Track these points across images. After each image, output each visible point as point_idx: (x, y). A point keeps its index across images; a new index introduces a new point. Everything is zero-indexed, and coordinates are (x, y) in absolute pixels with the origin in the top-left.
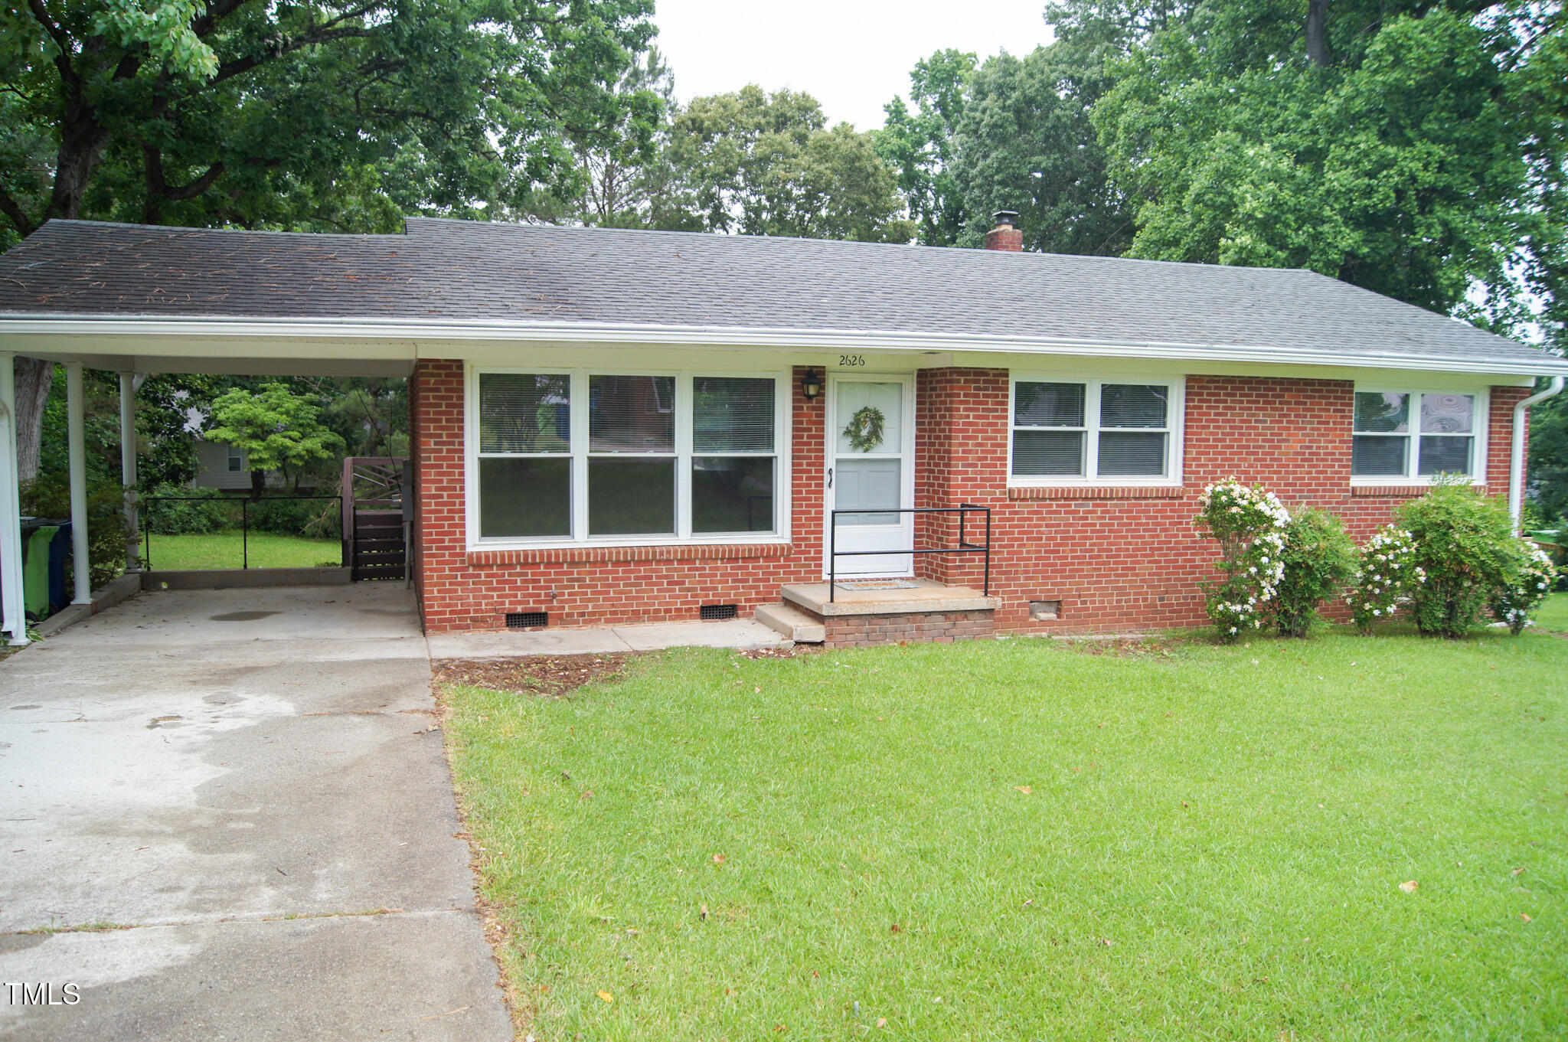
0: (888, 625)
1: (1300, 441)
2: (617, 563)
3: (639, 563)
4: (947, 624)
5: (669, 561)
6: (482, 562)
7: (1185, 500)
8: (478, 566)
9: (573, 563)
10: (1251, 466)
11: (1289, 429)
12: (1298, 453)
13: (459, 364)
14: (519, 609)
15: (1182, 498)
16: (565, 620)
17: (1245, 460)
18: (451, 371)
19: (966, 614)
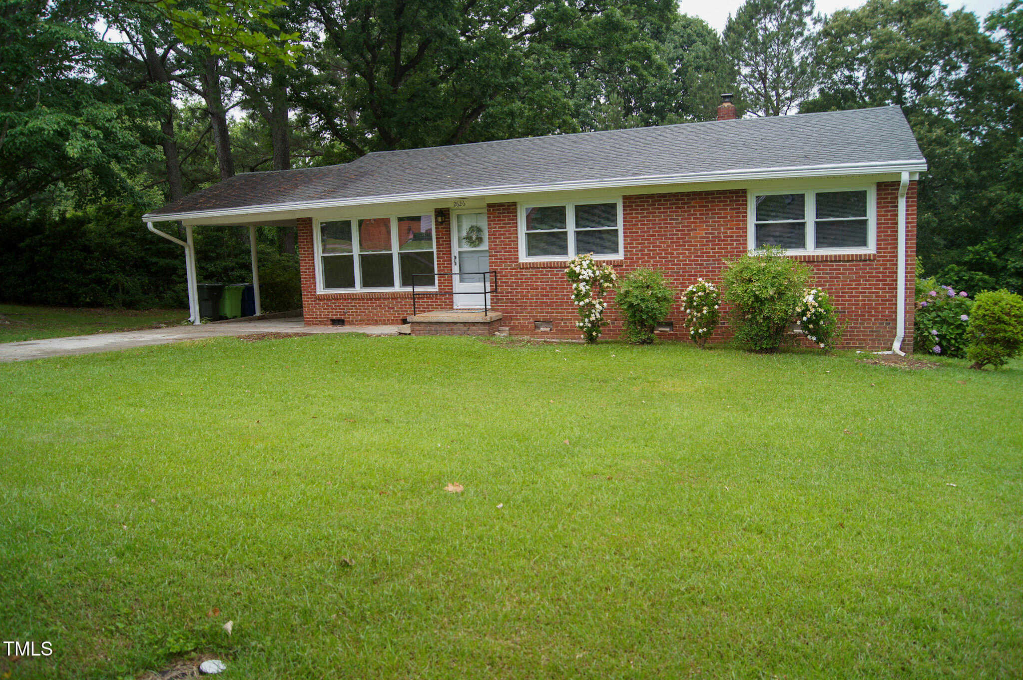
0: (438, 327)
1: (704, 230)
2: (368, 299)
3: (376, 299)
4: (466, 329)
5: (388, 299)
6: (321, 298)
7: (624, 267)
8: (320, 300)
9: (352, 299)
10: (668, 246)
11: (696, 222)
12: (703, 237)
13: (310, 219)
14: (334, 317)
15: (622, 266)
16: (351, 323)
17: (664, 243)
18: (306, 223)
19: (474, 324)
